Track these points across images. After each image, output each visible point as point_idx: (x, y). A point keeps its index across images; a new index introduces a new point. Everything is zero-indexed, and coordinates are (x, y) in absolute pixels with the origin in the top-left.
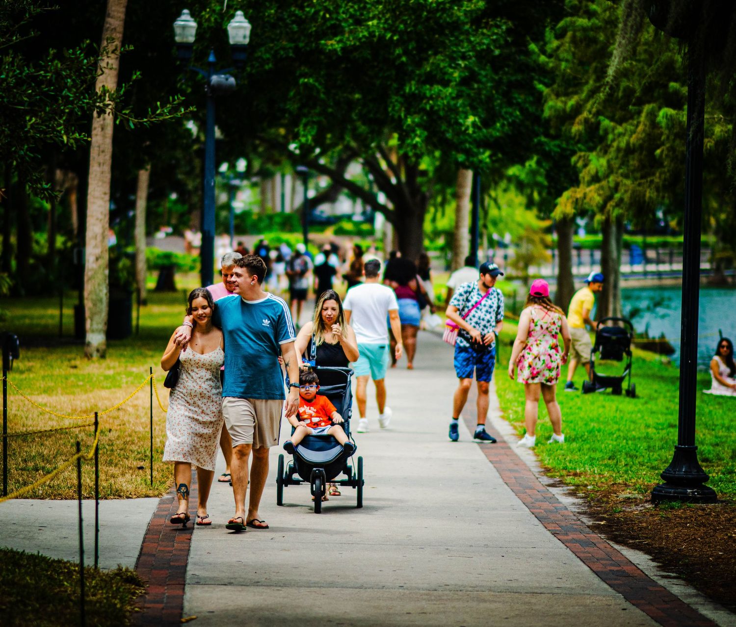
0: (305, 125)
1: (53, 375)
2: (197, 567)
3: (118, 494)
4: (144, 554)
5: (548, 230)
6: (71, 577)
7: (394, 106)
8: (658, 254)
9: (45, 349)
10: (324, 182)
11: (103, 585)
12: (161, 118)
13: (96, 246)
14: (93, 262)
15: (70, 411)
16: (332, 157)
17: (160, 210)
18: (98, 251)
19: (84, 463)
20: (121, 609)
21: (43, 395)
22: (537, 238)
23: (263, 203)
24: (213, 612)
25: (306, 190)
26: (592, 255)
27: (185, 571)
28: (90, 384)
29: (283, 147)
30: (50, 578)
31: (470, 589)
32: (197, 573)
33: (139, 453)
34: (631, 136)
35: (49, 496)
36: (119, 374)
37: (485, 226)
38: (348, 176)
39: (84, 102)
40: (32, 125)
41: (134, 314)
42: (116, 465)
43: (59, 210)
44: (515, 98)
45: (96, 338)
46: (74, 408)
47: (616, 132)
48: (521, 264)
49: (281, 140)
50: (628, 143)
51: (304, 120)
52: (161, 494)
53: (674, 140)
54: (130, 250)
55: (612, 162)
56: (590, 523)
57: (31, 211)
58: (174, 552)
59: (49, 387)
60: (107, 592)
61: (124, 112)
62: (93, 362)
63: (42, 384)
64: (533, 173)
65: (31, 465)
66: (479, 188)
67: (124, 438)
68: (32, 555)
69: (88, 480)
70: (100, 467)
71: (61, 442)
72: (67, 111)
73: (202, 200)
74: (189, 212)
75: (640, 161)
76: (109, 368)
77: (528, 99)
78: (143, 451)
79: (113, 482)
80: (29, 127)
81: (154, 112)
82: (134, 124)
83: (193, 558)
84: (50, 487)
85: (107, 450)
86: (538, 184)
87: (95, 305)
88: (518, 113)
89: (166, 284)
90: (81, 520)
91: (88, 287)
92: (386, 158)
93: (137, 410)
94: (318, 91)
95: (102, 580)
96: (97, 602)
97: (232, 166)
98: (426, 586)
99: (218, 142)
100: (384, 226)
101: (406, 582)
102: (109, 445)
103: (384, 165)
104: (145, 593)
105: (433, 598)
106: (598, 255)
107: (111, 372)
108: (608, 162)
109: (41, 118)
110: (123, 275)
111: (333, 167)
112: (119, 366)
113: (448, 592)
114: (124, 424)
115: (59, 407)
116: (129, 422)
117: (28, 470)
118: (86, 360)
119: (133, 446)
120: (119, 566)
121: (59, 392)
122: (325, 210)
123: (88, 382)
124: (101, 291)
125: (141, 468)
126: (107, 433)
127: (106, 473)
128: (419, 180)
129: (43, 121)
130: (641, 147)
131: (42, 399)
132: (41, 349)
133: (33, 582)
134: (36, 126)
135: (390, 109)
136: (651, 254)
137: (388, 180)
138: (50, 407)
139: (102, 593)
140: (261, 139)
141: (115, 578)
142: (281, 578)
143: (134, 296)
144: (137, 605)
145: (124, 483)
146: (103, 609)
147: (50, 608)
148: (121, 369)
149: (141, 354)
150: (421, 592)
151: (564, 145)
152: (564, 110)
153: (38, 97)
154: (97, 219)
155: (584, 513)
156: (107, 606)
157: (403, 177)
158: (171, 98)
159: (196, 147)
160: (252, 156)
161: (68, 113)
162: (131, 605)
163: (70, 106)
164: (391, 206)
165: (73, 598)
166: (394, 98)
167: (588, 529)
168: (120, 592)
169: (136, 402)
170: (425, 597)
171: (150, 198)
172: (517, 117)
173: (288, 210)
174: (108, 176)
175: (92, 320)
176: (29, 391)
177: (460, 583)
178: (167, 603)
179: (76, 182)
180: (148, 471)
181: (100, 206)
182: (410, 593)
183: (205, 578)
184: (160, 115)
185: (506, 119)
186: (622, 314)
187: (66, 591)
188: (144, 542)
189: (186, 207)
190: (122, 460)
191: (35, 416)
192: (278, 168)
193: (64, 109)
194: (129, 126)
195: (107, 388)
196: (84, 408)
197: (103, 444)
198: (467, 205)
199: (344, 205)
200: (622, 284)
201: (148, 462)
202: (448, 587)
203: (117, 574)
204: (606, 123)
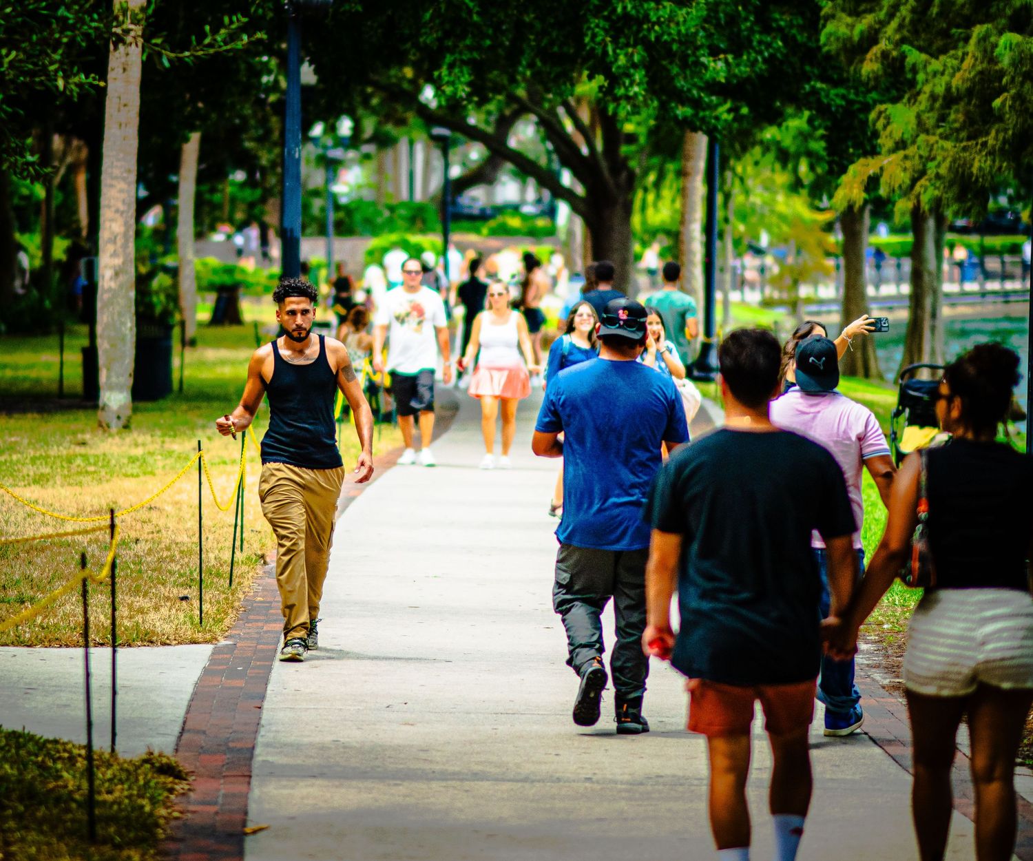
0: (451, 67)
1: (48, 457)
2: (270, 749)
3: (149, 639)
4: (189, 731)
5: (829, 227)
6: (74, 765)
7: (594, 36)
8: (1003, 263)
9: (36, 415)
10: (476, 153)
11: (124, 776)
12: (211, 51)
13: (114, 255)
14: (111, 279)
15: (74, 511)
16: (489, 113)
17: (217, 197)
18: (118, 261)
19: (95, 591)
20: (151, 814)
21: (33, 487)
22: (811, 240)
23: (378, 188)
24: (293, 818)
25: (447, 166)
26: (899, 266)
27: (251, 758)
28: (104, 468)
29: (410, 98)
30: (42, 766)
31: (696, 782)
32: (270, 759)
33: (181, 575)
34: (953, 75)
35: (41, 642)
36: (151, 454)
37: (726, 220)
38: (513, 143)
39: (90, 27)
40: (11, 63)
41: (176, 362)
42: (145, 595)
43: (58, 198)
44: (776, 20)
45: (115, 398)
46: (81, 506)
47: (930, 69)
48: (788, 281)
49: (406, 86)
50: (948, 88)
51: (449, 58)
52: (216, 639)
53: (1022, 84)
54: (169, 261)
55: (925, 116)
56: (886, 682)
57: (16, 201)
58: (235, 728)
59: (42, 475)
60: (130, 788)
61: (154, 41)
62: (111, 435)
63: (30, 470)
64: (804, 136)
65: (12, 594)
66: (717, 160)
67: (158, 552)
68: (14, 733)
69: (100, 617)
70: (119, 597)
71: (60, 558)
72: (65, 40)
73: (282, 181)
74: (263, 200)
75: (967, 114)
76: (136, 445)
77: (795, 22)
78: (188, 573)
79: (140, 621)
80: (6, 65)
81: (200, 41)
82: (170, 60)
83: (263, 737)
84: (43, 628)
85: (132, 571)
86: (810, 154)
87: (113, 346)
88: (780, 43)
89: (227, 313)
90: (88, 675)
91: (103, 318)
92: (572, 114)
93: (180, 509)
94: (470, 11)
95: (122, 769)
96: (114, 802)
97: (331, 129)
98: (626, 777)
99: (307, 90)
100: (571, 221)
101: (597, 771)
102: (134, 564)
103: (569, 126)
104: (189, 790)
105: (637, 795)
106: (907, 265)
107: (139, 452)
108: (918, 116)
109: (25, 51)
110: (159, 301)
111: (490, 130)
112: (152, 442)
113: (661, 787)
114: (159, 532)
115: (57, 505)
116: (167, 528)
117: (9, 602)
118: (100, 432)
119: (173, 565)
120: (148, 747)
121: (58, 482)
122: (476, 197)
123: (103, 467)
124: (124, 324)
125: (185, 598)
126: (133, 545)
127: (130, 606)
128: (624, 149)
129: (29, 56)
130: (970, 92)
131: (30, 493)
132: (29, 416)
133: (15, 772)
134: (17, 64)
135: (587, 40)
136: (992, 264)
137: (575, 149)
138: (43, 505)
139: (123, 789)
140: (376, 85)
141: (142, 765)
142: (402, 766)
143: (176, 332)
144: (176, 808)
145: (156, 621)
146: (123, 814)
147: (41, 812)
148: (155, 447)
149: (186, 423)
150: (619, 786)
151: (852, 96)
152: (850, 39)
153: (20, 20)
154: (117, 211)
155: (877, 666)
156: (129, 809)
157: (599, 145)
158: (226, 19)
159: (272, 98)
160: (360, 111)
161: (66, 44)
162: (167, 808)
163: (69, 33)
164: (580, 190)
165: (77, 796)
166: (594, 22)
167: (882, 691)
168: (150, 787)
169: (177, 498)
170: (624, 794)
171: (201, 178)
172: (778, 49)
173: (418, 196)
174: (134, 143)
175: (108, 370)
176: (11, 480)
177: (680, 773)
178: (223, 805)
179: (84, 154)
180: (196, 603)
181: (121, 191)
182: (602, 789)
183: (284, 766)
184: (210, 45)
185: (760, 52)
186: (944, 359)
187: (66, 787)
188: (188, 712)
189: (258, 193)
190: (155, 587)
191: (19, 519)
192: (403, 129)
193: (60, 38)
194: (162, 63)
195: (132, 475)
196: (96, 507)
197: (126, 562)
198: (699, 188)
199: (508, 189)
200: (946, 311)
201: (196, 588)
202: (661, 780)
203: (145, 761)
204: (914, 56)
